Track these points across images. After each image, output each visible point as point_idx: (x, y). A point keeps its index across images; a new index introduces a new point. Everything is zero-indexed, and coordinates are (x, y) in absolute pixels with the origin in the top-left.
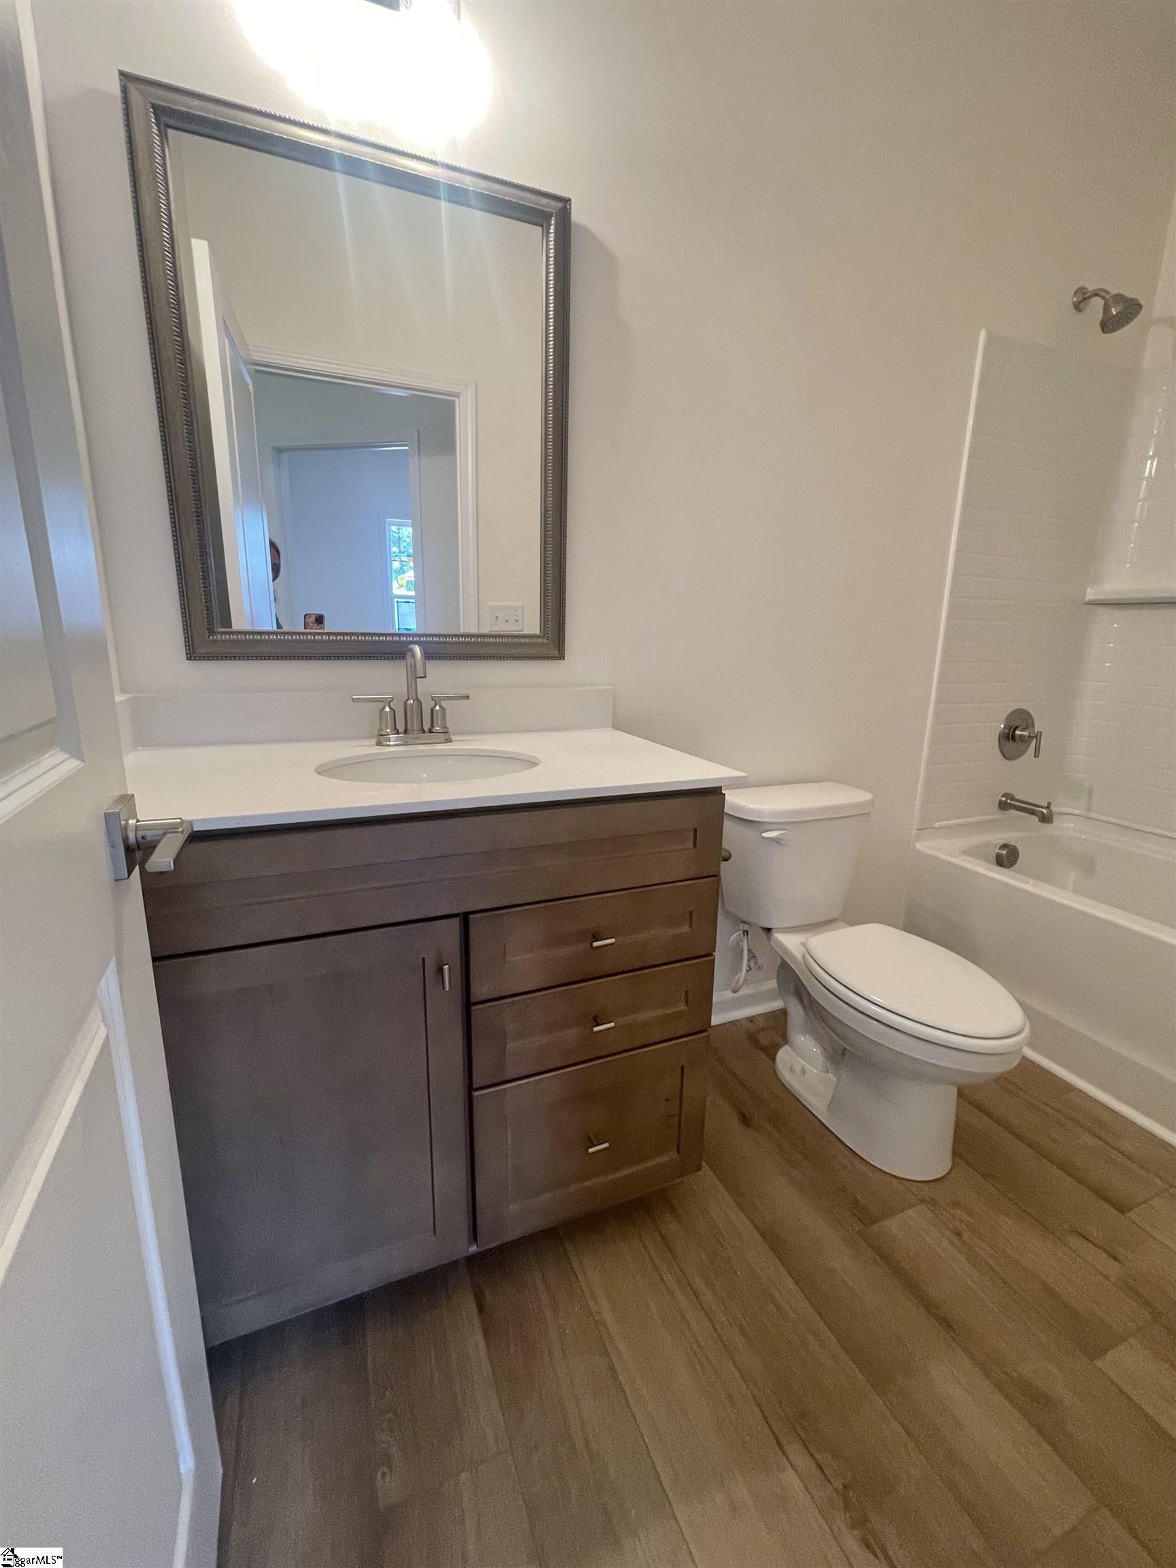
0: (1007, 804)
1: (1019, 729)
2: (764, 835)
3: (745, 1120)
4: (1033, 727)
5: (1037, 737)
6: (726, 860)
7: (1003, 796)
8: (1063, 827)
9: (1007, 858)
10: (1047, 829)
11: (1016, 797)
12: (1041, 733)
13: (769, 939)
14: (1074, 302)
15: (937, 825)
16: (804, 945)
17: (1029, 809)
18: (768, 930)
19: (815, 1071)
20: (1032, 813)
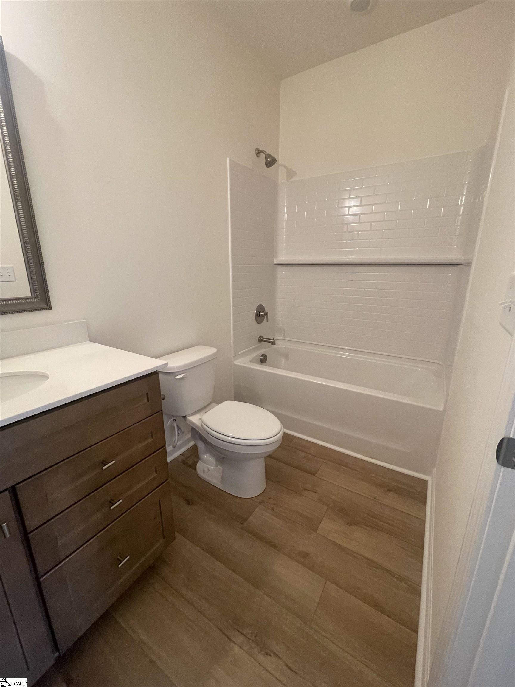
0: (261, 340)
1: (261, 312)
2: (177, 377)
3: (189, 503)
4: (265, 311)
5: (267, 314)
6: (163, 399)
7: (259, 337)
8: (279, 344)
9: (263, 360)
10: (274, 347)
11: (263, 337)
12: (268, 313)
13: (185, 420)
14: (256, 153)
15: (240, 353)
16: (200, 419)
17: (268, 341)
18: (185, 417)
19: (213, 468)
20: (269, 342)
